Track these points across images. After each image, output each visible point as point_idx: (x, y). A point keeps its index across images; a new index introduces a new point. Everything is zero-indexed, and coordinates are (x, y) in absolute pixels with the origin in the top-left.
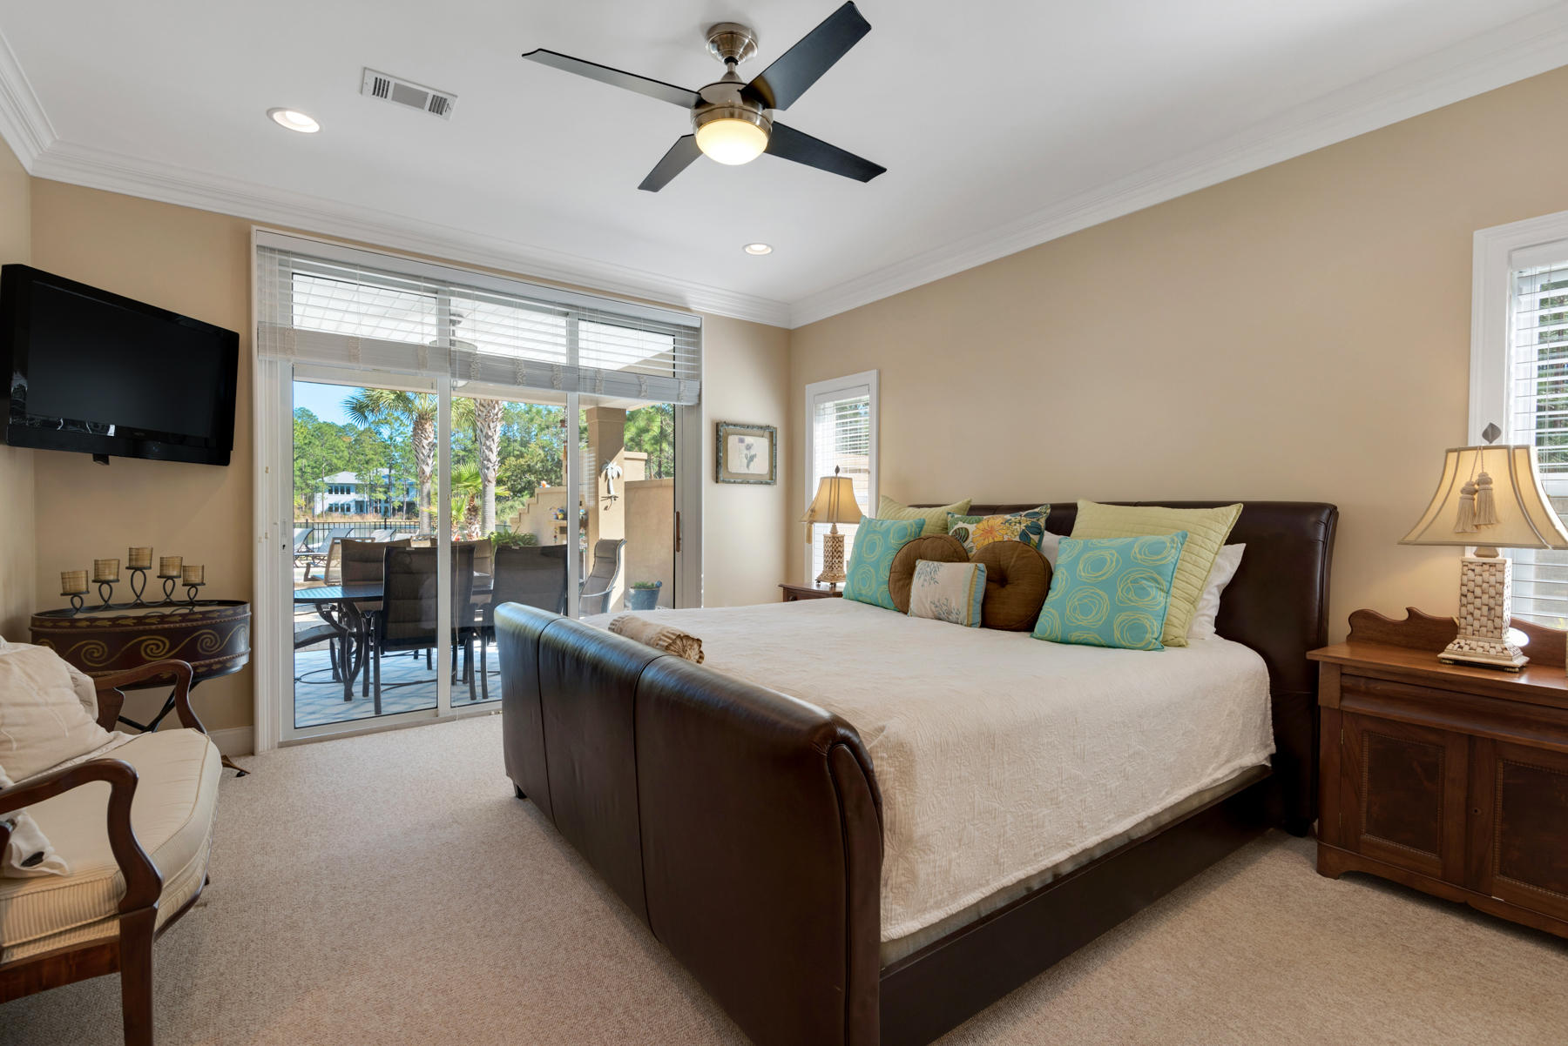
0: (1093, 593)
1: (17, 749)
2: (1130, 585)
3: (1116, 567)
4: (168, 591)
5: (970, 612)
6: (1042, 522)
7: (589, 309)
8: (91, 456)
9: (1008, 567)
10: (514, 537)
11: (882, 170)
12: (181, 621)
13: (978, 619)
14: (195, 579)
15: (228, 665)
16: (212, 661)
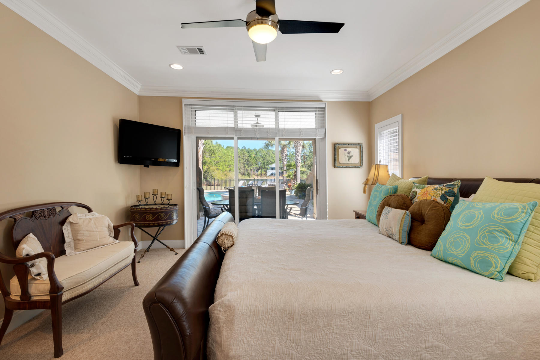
0: (462, 235)
1: (85, 242)
2: (486, 233)
3: (480, 221)
4: (163, 201)
5: (401, 236)
6: (456, 190)
7: (281, 107)
8: (143, 166)
9: (425, 214)
10: (304, 185)
11: (343, 24)
12: (155, 210)
13: (406, 240)
14: (169, 198)
15: (172, 222)
16: (163, 221)
